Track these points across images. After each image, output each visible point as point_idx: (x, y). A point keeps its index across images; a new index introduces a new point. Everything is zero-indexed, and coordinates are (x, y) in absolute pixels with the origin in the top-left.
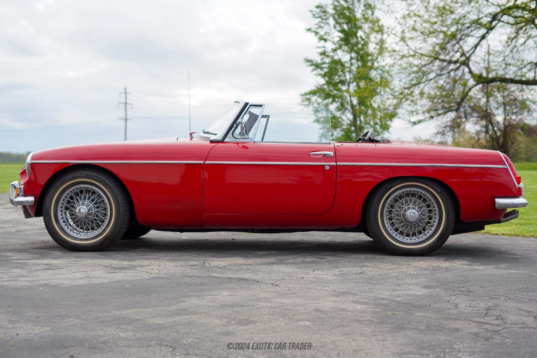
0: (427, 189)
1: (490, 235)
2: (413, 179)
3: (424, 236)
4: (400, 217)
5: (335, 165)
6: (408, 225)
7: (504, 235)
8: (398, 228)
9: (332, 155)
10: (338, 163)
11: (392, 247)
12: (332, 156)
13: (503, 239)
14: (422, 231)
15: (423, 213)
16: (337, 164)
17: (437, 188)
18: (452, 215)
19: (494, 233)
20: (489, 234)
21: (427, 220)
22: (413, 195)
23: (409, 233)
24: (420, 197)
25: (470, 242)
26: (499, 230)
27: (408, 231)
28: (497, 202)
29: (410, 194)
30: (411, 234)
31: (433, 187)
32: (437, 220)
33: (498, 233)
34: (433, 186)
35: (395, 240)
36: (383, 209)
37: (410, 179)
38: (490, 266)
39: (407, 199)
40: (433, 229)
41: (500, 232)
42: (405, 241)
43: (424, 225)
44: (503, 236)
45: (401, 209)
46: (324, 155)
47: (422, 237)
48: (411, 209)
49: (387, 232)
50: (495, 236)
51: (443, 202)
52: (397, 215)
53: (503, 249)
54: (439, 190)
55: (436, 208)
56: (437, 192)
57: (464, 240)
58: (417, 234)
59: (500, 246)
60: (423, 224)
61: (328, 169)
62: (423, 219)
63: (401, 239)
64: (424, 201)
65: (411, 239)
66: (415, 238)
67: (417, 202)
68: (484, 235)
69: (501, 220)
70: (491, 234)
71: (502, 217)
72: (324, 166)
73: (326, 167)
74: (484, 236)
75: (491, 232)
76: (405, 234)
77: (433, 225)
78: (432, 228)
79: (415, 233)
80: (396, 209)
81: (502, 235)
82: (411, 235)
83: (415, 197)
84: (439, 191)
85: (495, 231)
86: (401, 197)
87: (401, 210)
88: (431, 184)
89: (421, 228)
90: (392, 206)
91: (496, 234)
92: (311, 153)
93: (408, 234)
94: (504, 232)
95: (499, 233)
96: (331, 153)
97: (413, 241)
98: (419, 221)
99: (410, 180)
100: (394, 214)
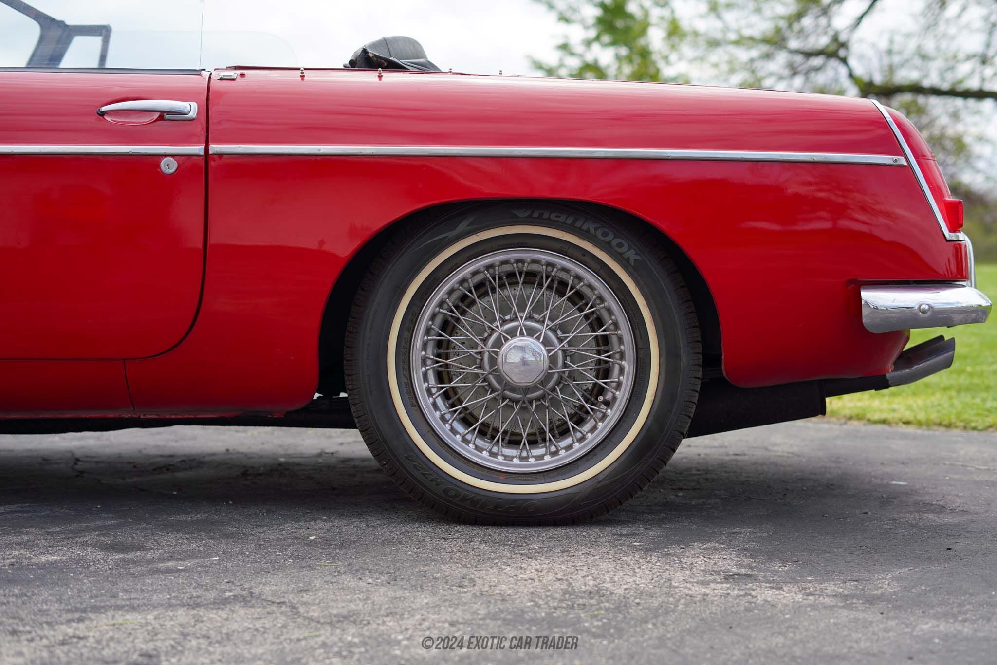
0: (585, 252)
1: (865, 425)
2: (527, 213)
3: (577, 446)
4: (481, 367)
5: (202, 153)
6: (512, 400)
7: (907, 423)
8: (475, 413)
9: (193, 114)
10: (215, 148)
11: (446, 491)
12: (192, 120)
13: (904, 436)
14: (570, 423)
15: (572, 349)
16: (211, 152)
17: (626, 247)
18: (689, 358)
19: (876, 417)
20: (863, 422)
21: (591, 379)
22: (531, 278)
23: (517, 431)
24: (561, 287)
25: (795, 449)
26: (895, 406)
27: (515, 422)
28: (867, 304)
29: (520, 274)
30: (525, 436)
31: (609, 243)
32: (627, 381)
33: (889, 416)
34: (608, 239)
35: (459, 463)
36: (406, 334)
37: (516, 212)
38: (831, 587)
39: (509, 296)
40: (613, 414)
41: (897, 415)
42: (498, 463)
43: (579, 400)
44: (904, 426)
45: (486, 335)
46: (162, 115)
47: (569, 447)
48: (522, 334)
49: (426, 429)
50: (880, 427)
51: (649, 305)
52: (471, 360)
53: (900, 480)
54: (632, 255)
55: (625, 331)
56: (625, 263)
57: (775, 445)
58: (548, 435)
59: (888, 469)
60: (573, 395)
61: (172, 170)
62: (572, 376)
63: (483, 459)
64: (578, 299)
65: (526, 459)
66: (539, 451)
67: (547, 309)
68: (845, 423)
69: (888, 376)
70: (869, 420)
71: (890, 366)
72: (157, 158)
73: (164, 162)
74: (845, 427)
75: (869, 416)
76: (499, 435)
77: (615, 398)
78: (609, 411)
79: (543, 432)
80: (467, 336)
81: (901, 424)
82: (525, 440)
83: (540, 285)
84: (632, 262)
85: (881, 411)
86: (482, 288)
87: (485, 341)
88: (599, 233)
89: (564, 413)
90: (448, 326)
91: (884, 422)
92: (104, 109)
93: (513, 434)
94: (908, 415)
95: (893, 418)
96: (191, 108)
97: (533, 465)
98: (558, 383)
99: (516, 216)
100: (458, 354)
